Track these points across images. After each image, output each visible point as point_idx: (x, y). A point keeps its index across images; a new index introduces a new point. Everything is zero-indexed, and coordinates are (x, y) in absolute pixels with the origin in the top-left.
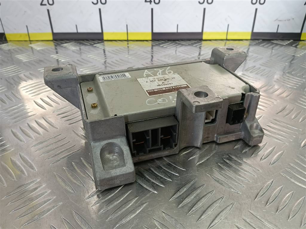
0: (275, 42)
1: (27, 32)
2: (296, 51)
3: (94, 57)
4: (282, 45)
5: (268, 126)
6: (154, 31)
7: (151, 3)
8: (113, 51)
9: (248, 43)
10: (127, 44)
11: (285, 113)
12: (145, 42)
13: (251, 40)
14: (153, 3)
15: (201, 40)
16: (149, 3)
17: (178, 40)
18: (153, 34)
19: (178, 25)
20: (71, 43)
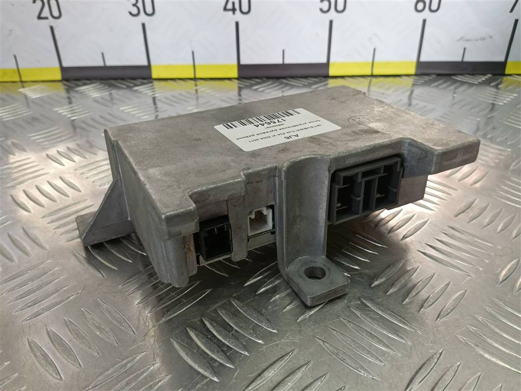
0: (459, 78)
1: (15, 66)
2: (497, 95)
3: (130, 110)
4: (472, 85)
5: (437, 240)
6: (242, 62)
7: (234, 13)
8: (166, 98)
9: (410, 81)
10: (194, 85)
11: (471, 213)
12: (227, 81)
13: (416, 75)
14: (238, 12)
15: (327, 77)
16: (231, 13)
17: (284, 78)
18: (241, 67)
19: (284, 51)
20: (94, 85)
